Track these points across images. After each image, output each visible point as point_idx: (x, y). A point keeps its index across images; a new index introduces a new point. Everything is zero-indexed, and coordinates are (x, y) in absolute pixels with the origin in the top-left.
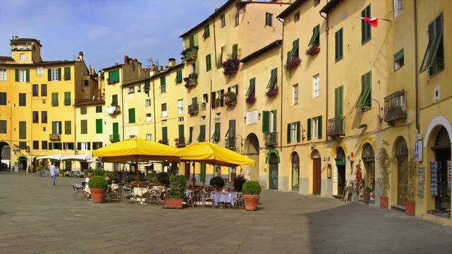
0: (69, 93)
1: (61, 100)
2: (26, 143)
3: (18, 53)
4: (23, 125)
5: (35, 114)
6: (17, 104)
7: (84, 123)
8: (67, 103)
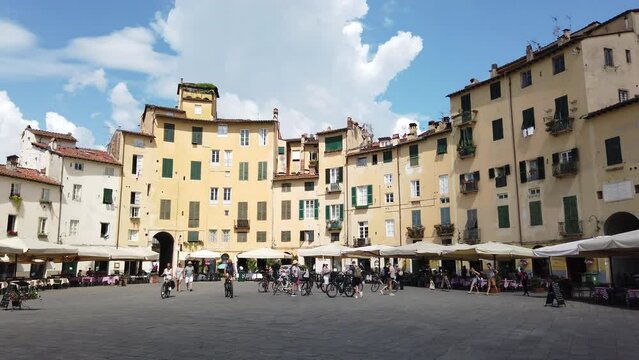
0: (265, 164)
1: (253, 172)
2: (197, 233)
3: (191, 105)
4: (195, 207)
5: (214, 190)
6: (188, 176)
7: (286, 206)
8: (262, 176)
